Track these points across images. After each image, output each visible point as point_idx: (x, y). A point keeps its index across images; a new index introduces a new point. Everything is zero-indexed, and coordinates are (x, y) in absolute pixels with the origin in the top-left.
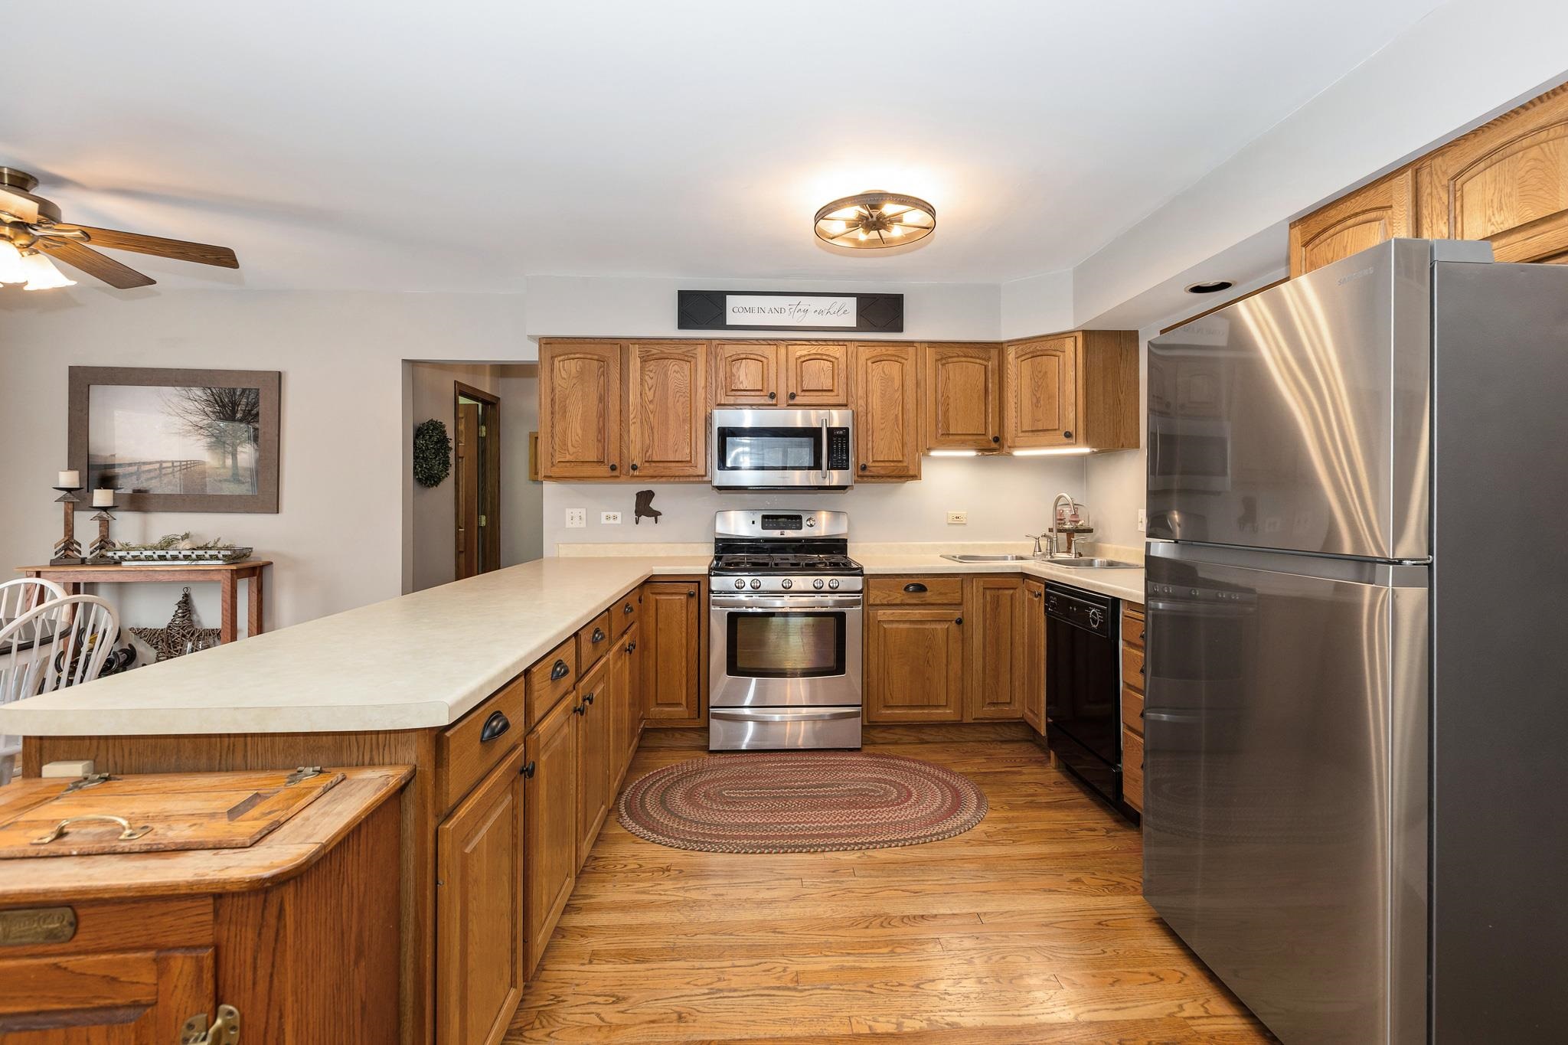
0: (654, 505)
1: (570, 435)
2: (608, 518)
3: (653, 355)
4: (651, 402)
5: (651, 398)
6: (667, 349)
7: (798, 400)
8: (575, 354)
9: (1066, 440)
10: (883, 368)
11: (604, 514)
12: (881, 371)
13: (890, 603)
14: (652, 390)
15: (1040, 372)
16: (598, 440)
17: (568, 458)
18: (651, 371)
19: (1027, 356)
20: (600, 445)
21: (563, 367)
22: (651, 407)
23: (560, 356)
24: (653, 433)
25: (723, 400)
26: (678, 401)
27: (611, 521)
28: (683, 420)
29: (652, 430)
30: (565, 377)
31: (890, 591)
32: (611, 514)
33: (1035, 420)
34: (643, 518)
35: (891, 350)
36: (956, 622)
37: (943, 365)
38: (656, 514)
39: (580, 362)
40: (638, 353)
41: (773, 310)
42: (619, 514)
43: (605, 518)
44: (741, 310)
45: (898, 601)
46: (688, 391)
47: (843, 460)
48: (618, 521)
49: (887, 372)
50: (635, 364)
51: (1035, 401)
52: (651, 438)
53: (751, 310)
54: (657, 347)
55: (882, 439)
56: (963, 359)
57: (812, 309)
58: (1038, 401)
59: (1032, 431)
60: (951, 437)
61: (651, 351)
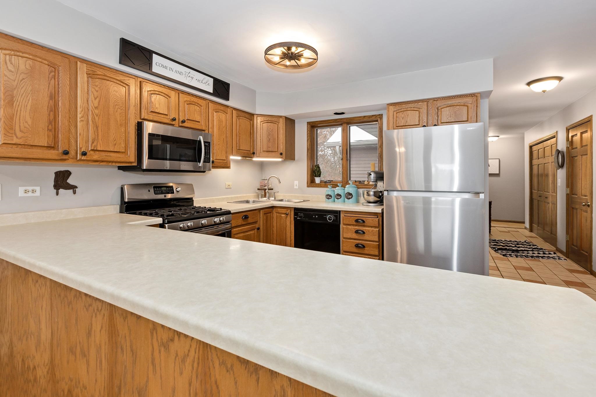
0: (71, 181)
1: (17, 121)
2: (26, 191)
3: (97, 75)
4: (96, 108)
5: (96, 105)
6: (108, 74)
7: (184, 124)
8: (23, 53)
9: (280, 156)
10: (219, 115)
11: (21, 190)
12: (218, 117)
13: (237, 225)
14: (97, 100)
15: (270, 129)
16: (48, 129)
17: (15, 141)
18: (97, 86)
19: (265, 122)
20: (51, 133)
21: (10, 61)
22: (97, 111)
23: (5, 49)
24: (97, 130)
25: (146, 116)
26: (117, 111)
27: (30, 194)
28: (120, 125)
29: (97, 128)
30: (13, 70)
31: (237, 220)
32: (30, 188)
33: (268, 147)
34: (61, 191)
35: (222, 108)
36: (257, 229)
37: (239, 119)
38: (73, 188)
39: (30, 62)
40: (85, 70)
41: (177, 72)
42: (38, 189)
43: (23, 192)
44: (160, 65)
45: (240, 224)
46: (124, 106)
47: (207, 158)
48: (38, 194)
49: (220, 118)
50: (82, 78)
51: (268, 140)
52: (96, 134)
53: (165, 67)
54: (101, 70)
55: (218, 149)
56: (244, 118)
57: (195, 78)
58: (269, 139)
59: (267, 151)
60: (240, 151)
61: (96, 72)
